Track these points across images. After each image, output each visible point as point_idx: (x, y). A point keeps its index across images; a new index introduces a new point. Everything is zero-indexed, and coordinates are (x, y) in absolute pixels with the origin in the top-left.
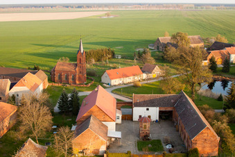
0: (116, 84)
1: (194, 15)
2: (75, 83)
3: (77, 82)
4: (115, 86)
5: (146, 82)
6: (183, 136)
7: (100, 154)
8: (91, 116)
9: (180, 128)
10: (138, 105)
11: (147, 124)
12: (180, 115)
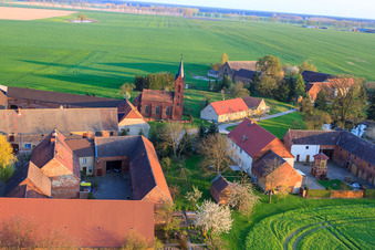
0: (223, 121)
2: (171, 118)
3: (173, 117)
6: (365, 175)
7: (294, 192)
8: (270, 151)
9: (354, 168)
10: (296, 142)
11: (325, 162)
12: (354, 153)
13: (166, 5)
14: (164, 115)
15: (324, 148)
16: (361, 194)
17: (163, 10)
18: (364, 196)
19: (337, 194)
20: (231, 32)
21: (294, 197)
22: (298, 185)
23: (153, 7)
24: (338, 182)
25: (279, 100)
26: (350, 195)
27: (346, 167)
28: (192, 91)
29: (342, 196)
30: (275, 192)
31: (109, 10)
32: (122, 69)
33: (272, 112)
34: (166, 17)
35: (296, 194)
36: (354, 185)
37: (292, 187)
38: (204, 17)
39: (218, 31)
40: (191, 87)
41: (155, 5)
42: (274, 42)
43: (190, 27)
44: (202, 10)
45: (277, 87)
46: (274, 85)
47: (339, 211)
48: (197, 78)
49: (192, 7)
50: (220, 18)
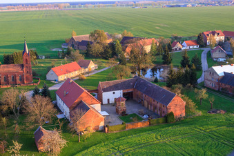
0: (62, 79)
1: (80, 15)
2: (24, 83)
3: (25, 82)
4: (62, 81)
5: (87, 75)
6: (152, 108)
7: (100, 129)
8: (81, 102)
9: (146, 103)
10: (105, 90)
11: (124, 102)
12: (144, 93)
13: (48, 4)
14: (18, 81)
15: (126, 91)
16: (147, 123)
17: (46, 7)
18: (150, 124)
19: (130, 126)
20: (86, 16)
21: (99, 134)
22: (102, 124)
23: (39, 5)
24: (134, 115)
25: (106, 59)
26: (140, 125)
27: (141, 103)
28: (47, 60)
29: (134, 127)
30: (85, 132)
33: (99, 68)
34: (45, 11)
35: (101, 131)
36: (145, 117)
37: (98, 126)
38: (72, 8)
39: (77, 17)
40: (47, 57)
41: (41, 4)
42: (111, 20)
43: (60, 16)
44: (72, 4)
45: (103, 51)
46: (101, 49)
47: (129, 140)
48: (54, 50)
50: (82, 8)
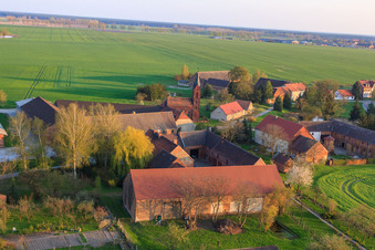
8: (300, 136)
9: (349, 146)
12: (348, 135)
15: (324, 133)
16: (365, 161)
18: (367, 163)
26: (359, 162)
27: (342, 146)
31: (11, 23)
32: (92, 81)
36: (355, 157)
40: (180, 95)
48: (172, 87)
49: (93, 19)
